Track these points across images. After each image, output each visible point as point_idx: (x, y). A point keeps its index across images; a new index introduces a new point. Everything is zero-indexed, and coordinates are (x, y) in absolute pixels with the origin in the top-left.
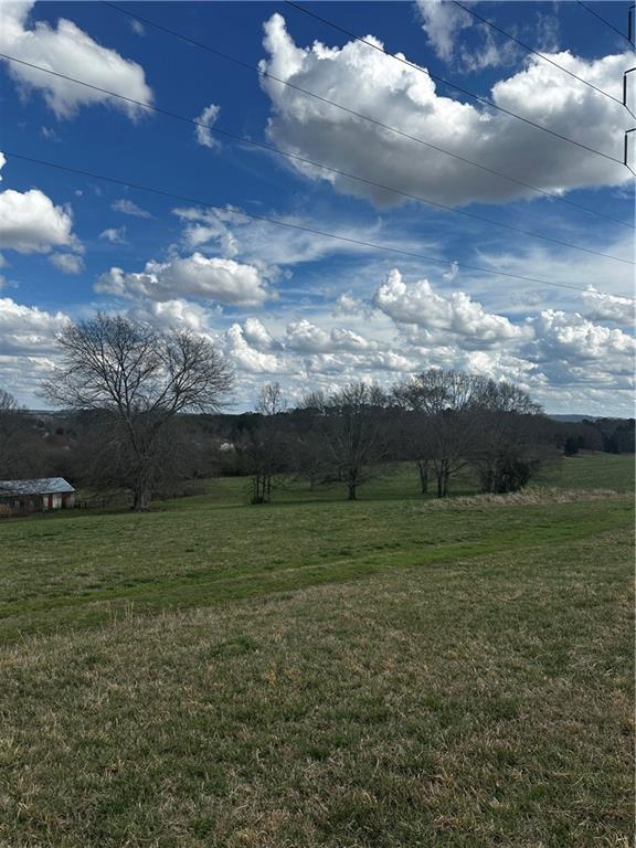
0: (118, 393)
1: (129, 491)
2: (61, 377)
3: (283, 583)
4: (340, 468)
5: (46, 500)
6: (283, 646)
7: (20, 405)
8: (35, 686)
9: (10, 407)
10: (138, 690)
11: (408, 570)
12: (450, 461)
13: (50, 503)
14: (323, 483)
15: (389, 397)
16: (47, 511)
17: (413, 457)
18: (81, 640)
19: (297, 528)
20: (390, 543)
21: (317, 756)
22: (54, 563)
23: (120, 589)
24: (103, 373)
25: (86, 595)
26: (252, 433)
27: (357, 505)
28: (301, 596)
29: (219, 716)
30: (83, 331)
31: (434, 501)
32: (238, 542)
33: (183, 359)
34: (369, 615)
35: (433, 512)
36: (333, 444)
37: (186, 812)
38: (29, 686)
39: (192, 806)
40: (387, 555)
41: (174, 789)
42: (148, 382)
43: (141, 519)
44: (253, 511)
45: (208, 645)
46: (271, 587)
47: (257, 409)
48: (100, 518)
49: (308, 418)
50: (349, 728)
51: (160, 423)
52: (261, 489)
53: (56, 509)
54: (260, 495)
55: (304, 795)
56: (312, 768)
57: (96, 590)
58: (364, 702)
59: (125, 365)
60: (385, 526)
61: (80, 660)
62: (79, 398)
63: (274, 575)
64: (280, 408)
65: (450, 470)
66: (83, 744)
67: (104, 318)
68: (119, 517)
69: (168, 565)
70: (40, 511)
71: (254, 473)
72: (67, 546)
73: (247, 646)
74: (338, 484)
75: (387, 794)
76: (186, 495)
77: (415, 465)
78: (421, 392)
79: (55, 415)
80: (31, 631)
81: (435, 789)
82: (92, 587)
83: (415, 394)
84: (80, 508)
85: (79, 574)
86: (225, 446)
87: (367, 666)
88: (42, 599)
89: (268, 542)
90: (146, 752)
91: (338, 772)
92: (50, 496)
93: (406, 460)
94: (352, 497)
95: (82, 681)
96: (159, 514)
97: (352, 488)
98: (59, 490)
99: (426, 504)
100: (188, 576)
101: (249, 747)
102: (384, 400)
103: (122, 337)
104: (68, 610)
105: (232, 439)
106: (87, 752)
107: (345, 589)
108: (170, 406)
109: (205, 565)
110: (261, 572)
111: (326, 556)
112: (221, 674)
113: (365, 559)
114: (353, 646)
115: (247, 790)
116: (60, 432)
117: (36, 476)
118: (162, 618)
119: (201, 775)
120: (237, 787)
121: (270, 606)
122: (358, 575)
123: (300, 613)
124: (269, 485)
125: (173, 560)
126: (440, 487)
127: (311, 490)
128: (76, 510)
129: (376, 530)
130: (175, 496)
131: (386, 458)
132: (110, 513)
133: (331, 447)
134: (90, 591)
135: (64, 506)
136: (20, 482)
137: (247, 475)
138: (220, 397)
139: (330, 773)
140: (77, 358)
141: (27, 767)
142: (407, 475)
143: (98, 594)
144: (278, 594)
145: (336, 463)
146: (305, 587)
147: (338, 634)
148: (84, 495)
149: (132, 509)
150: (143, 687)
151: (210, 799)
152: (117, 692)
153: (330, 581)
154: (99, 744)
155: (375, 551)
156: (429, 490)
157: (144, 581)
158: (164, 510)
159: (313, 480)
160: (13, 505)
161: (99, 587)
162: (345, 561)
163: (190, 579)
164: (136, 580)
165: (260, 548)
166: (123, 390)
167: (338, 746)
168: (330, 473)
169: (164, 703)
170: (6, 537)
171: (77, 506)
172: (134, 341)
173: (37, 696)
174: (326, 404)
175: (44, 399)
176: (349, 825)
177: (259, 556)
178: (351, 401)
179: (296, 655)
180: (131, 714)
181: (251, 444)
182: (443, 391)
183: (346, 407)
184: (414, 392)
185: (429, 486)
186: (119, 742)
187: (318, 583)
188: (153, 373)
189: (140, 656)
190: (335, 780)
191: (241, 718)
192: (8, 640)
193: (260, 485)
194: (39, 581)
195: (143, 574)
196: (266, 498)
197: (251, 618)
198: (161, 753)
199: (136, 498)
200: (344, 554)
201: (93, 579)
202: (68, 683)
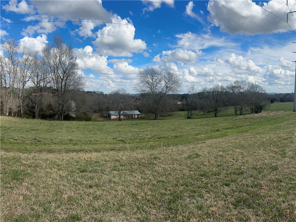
0: (152, 88)
1: (154, 114)
2: (138, 85)
3: (201, 139)
4: (212, 108)
5: (134, 116)
6: (207, 155)
7: (128, 93)
8: (142, 163)
9: (126, 93)
10: (170, 167)
11: (236, 134)
12: (243, 106)
13: (135, 117)
14: (207, 113)
15: (226, 88)
16: (134, 119)
17: (232, 105)
18: (151, 152)
19: (203, 124)
20: (230, 127)
21: (227, 185)
22: (139, 131)
23: (157, 140)
24: (148, 83)
25: (149, 140)
26: (186, 99)
27: (218, 118)
28: (208, 142)
29: (195, 175)
30: (143, 72)
31: (240, 116)
32: (187, 128)
33: (168, 78)
35: (240, 119)
36: (210, 102)
37: (193, 203)
38: (141, 163)
39: (195, 201)
40: (230, 130)
41: (188, 196)
42: (159, 85)
43: (158, 122)
44: (188, 120)
45: (186, 155)
46: (198, 140)
47: (188, 93)
48: (148, 121)
49: (201, 95)
50: (234, 177)
51: (162, 96)
52: (190, 114)
53: (136, 118)
54: (189, 116)
55: (226, 196)
56: (226, 189)
57: (151, 139)
59: (153, 81)
60: (228, 123)
61: (152, 157)
62: (142, 90)
63: (199, 137)
64: (195, 92)
65: (243, 108)
67: (148, 68)
68: (152, 121)
69: (169, 134)
70: (133, 118)
71: (187, 110)
72: (141, 128)
73: (198, 156)
74: (212, 113)
75: (250, 194)
76: (168, 116)
77: (233, 107)
78: (235, 87)
80: (137, 148)
81: (263, 191)
83: (233, 88)
84: (142, 118)
85: (146, 135)
86: (179, 103)
88: (138, 140)
89: (195, 128)
90: (177, 185)
91: (235, 189)
92: (135, 115)
93: (230, 106)
94: (216, 116)
95: (154, 163)
96: (163, 120)
97: (216, 114)
98: (137, 114)
99: (238, 117)
100: (175, 137)
101: (207, 184)
102: (224, 89)
103: (152, 73)
104: (145, 144)
105: (181, 101)
106: (161, 184)
107: (220, 140)
108: (165, 92)
109: (179, 134)
110: (194, 136)
111: (212, 131)
112: (192, 163)
113: (224, 132)
115: (210, 196)
116: (137, 99)
117: (131, 110)
118: (171, 147)
119: (195, 192)
120: (206, 196)
121: (200, 145)
122: (222, 136)
123: (209, 147)
124: (192, 114)
125: (170, 133)
126: (240, 112)
127: (203, 115)
128: (141, 119)
129: (225, 124)
130: (166, 116)
131: (225, 106)
132: (150, 120)
133: (209, 103)
134: (149, 139)
135: (138, 117)
136: (128, 111)
137: (185, 111)
139: (232, 189)
140: (142, 80)
141: (146, 186)
142: (231, 110)
143: (151, 140)
144: (201, 142)
145: (211, 107)
146: (208, 139)
148: (143, 115)
149: (155, 119)
150: (171, 166)
151: (199, 199)
152: (164, 168)
153: (215, 138)
154: (163, 182)
155: (226, 130)
156: (237, 114)
157: (163, 138)
158: (164, 120)
159: (204, 112)
160: (126, 117)
162: (218, 133)
163: (175, 138)
165: (193, 130)
167: (232, 182)
168: (209, 110)
169: (179, 171)
170: (126, 124)
171: (141, 118)
172: (156, 74)
173: (143, 166)
174: (208, 91)
176: (242, 203)
177: (193, 132)
178: (215, 90)
180: (170, 174)
181: (186, 102)
182: (240, 87)
183: (213, 92)
184: (232, 87)
185: (237, 112)
186: (169, 182)
187: (211, 138)
188: (160, 83)
189: (168, 157)
190: (234, 192)
191: (202, 175)
192: (132, 150)
193: (189, 113)
194: (136, 136)
195: (162, 136)
196: (191, 117)
197: (195, 148)
198: (182, 185)
199: (156, 117)
200: (218, 131)
201: (149, 136)
202: (150, 164)
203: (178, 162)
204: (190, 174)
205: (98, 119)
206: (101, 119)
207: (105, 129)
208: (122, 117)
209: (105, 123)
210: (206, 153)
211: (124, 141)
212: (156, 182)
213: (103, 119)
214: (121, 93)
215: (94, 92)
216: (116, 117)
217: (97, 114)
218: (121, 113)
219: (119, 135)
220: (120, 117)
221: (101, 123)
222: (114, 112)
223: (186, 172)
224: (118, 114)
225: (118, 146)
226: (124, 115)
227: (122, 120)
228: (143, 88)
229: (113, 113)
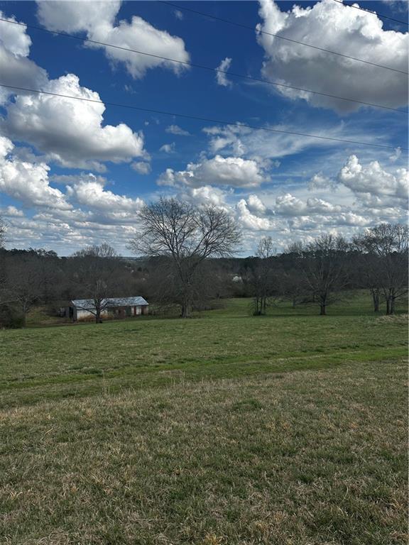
0: (172, 246)
1: (178, 305)
2: (140, 237)
3: (277, 367)
4: (314, 293)
5: (133, 309)
6: (279, 408)
7: (118, 254)
8: (131, 419)
9: (113, 255)
10: (189, 427)
11: (364, 364)
12: (396, 289)
13: (135, 312)
14: (302, 303)
15: (350, 244)
16: (134, 316)
17: (367, 286)
18: (155, 394)
19: (285, 332)
20: (352, 345)
21: (305, 480)
22: (138, 347)
23: (176, 364)
24: (163, 233)
25: (158, 366)
26: (253, 270)
27: (327, 319)
28: (289, 377)
29: (240, 448)
30: (152, 209)
31: (383, 317)
32: (246, 339)
33: (210, 224)
34: (338, 392)
35: (383, 325)
36: (309, 277)
37: (221, 505)
38: (127, 419)
39: (225, 502)
40: (350, 353)
41: (214, 489)
42: (189, 239)
43: (186, 322)
44: (255, 320)
45: (230, 403)
46: (268, 369)
47: (256, 254)
48: (162, 321)
49: (291, 260)
50: (326, 465)
51: (197, 264)
52: (259, 306)
53: (138, 315)
54: (259, 310)
55: (297, 504)
56: (301, 488)
57: (162, 364)
58: (337, 449)
59: (176, 229)
60: (347, 333)
61: (155, 406)
62: (151, 249)
63: (271, 362)
64: (272, 253)
65: (396, 296)
66: (159, 456)
67: (164, 200)
68: (173, 321)
69: (204, 351)
70: (130, 316)
71: (255, 296)
72: (145, 337)
73: (255, 406)
74: (313, 304)
75: (355, 511)
76: (212, 309)
77: (369, 292)
78: (374, 240)
79: (137, 259)
80: (127, 386)
81: (389, 512)
82: (160, 362)
83: (369, 242)
84: (151, 315)
85: (152, 354)
86: (236, 278)
87: (337, 425)
88: (132, 368)
89: (266, 341)
90: (196, 465)
91: (320, 493)
92: (135, 307)
93: (363, 288)
94: (323, 313)
95: (157, 418)
96: (197, 320)
97: (323, 307)
98: (140, 304)
99: (377, 319)
100: (216, 359)
101: (260, 470)
102: (346, 246)
103: (174, 211)
104: (147, 375)
105: (240, 274)
106: (162, 461)
107: (320, 374)
108: (202, 254)
109: (226, 352)
110: (261, 359)
111: (305, 352)
112: (240, 422)
113: (334, 355)
114: (327, 412)
115: (260, 496)
116: (140, 270)
117: (127, 295)
118: (202, 383)
119: (230, 483)
120: (253, 494)
121: (269, 382)
122: (328, 365)
123: (288, 388)
124: (265, 304)
125: (206, 348)
126: (388, 307)
127: (293, 308)
128: (149, 316)
129: (340, 336)
130: (206, 309)
131: (348, 287)
132: (169, 318)
133: (307, 280)
134: (159, 364)
135: (142, 313)
136: (118, 299)
137: (250, 297)
138: (233, 247)
139: (314, 493)
140: (149, 225)
141: (128, 466)
142: (364, 299)
143: (164, 366)
144: (274, 374)
145: (311, 290)
146: (291, 371)
147: (316, 403)
148: (154, 307)
149: (181, 316)
150: (193, 425)
151: (236, 498)
152: (177, 427)
153: (310, 368)
154: (168, 457)
155: (341, 350)
156: (379, 310)
157: (190, 360)
158: (200, 317)
159: (294, 301)
160: (115, 312)
161: (164, 362)
162: (319, 356)
163: (217, 361)
164: (185, 359)
165: (261, 344)
166: (175, 244)
167: (319, 476)
168: (306, 296)
169: (206, 437)
170: (112, 331)
171: (150, 314)
172: (181, 214)
173: (132, 425)
174: (304, 250)
175: (131, 250)
176: (329, 528)
177: (260, 349)
178: (322, 248)
179: (288, 415)
180: (186, 441)
181: (253, 277)
182: (391, 239)
183: (318, 252)
184: (369, 241)
185: (380, 306)
186: (180, 457)
187: (300, 369)
188: (192, 233)
189: (190, 406)
190: (318, 498)
191: (254, 450)
192: (115, 391)
193: (259, 303)
194: (131, 357)
195: (190, 356)
196: (263, 312)
197: (257, 388)
198: (205, 467)
199: (183, 310)
200: (319, 351)
201: (160, 358)
202: (149, 419)
203: (210, 417)
204: (229, 444)
205: (43, 322)
206: (52, 320)
207: (55, 348)
208: (104, 313)
209: (58, 329)
210: (275, 402)
211: (100, 372)
212: (151, 458)
213: (57, 320)
214: (100, 256)
215: (32, 252)
216: (89, 314)
217: (40, 308)
218: (102, 302)
219: (88, 360)
220: (98, 313)
221: (48, 332)
222: (83, 301)
223: (223, 439)
224: (93, 307)
225: (83, 386)
226: (110, 309)
227: (105, 320)
228: (152, 245)
229: (81, 305)
